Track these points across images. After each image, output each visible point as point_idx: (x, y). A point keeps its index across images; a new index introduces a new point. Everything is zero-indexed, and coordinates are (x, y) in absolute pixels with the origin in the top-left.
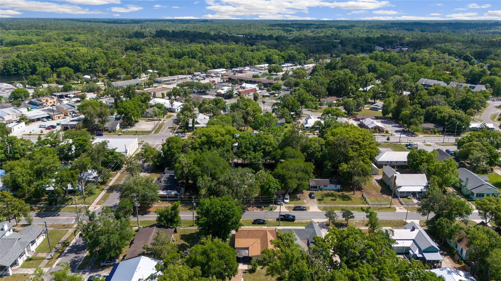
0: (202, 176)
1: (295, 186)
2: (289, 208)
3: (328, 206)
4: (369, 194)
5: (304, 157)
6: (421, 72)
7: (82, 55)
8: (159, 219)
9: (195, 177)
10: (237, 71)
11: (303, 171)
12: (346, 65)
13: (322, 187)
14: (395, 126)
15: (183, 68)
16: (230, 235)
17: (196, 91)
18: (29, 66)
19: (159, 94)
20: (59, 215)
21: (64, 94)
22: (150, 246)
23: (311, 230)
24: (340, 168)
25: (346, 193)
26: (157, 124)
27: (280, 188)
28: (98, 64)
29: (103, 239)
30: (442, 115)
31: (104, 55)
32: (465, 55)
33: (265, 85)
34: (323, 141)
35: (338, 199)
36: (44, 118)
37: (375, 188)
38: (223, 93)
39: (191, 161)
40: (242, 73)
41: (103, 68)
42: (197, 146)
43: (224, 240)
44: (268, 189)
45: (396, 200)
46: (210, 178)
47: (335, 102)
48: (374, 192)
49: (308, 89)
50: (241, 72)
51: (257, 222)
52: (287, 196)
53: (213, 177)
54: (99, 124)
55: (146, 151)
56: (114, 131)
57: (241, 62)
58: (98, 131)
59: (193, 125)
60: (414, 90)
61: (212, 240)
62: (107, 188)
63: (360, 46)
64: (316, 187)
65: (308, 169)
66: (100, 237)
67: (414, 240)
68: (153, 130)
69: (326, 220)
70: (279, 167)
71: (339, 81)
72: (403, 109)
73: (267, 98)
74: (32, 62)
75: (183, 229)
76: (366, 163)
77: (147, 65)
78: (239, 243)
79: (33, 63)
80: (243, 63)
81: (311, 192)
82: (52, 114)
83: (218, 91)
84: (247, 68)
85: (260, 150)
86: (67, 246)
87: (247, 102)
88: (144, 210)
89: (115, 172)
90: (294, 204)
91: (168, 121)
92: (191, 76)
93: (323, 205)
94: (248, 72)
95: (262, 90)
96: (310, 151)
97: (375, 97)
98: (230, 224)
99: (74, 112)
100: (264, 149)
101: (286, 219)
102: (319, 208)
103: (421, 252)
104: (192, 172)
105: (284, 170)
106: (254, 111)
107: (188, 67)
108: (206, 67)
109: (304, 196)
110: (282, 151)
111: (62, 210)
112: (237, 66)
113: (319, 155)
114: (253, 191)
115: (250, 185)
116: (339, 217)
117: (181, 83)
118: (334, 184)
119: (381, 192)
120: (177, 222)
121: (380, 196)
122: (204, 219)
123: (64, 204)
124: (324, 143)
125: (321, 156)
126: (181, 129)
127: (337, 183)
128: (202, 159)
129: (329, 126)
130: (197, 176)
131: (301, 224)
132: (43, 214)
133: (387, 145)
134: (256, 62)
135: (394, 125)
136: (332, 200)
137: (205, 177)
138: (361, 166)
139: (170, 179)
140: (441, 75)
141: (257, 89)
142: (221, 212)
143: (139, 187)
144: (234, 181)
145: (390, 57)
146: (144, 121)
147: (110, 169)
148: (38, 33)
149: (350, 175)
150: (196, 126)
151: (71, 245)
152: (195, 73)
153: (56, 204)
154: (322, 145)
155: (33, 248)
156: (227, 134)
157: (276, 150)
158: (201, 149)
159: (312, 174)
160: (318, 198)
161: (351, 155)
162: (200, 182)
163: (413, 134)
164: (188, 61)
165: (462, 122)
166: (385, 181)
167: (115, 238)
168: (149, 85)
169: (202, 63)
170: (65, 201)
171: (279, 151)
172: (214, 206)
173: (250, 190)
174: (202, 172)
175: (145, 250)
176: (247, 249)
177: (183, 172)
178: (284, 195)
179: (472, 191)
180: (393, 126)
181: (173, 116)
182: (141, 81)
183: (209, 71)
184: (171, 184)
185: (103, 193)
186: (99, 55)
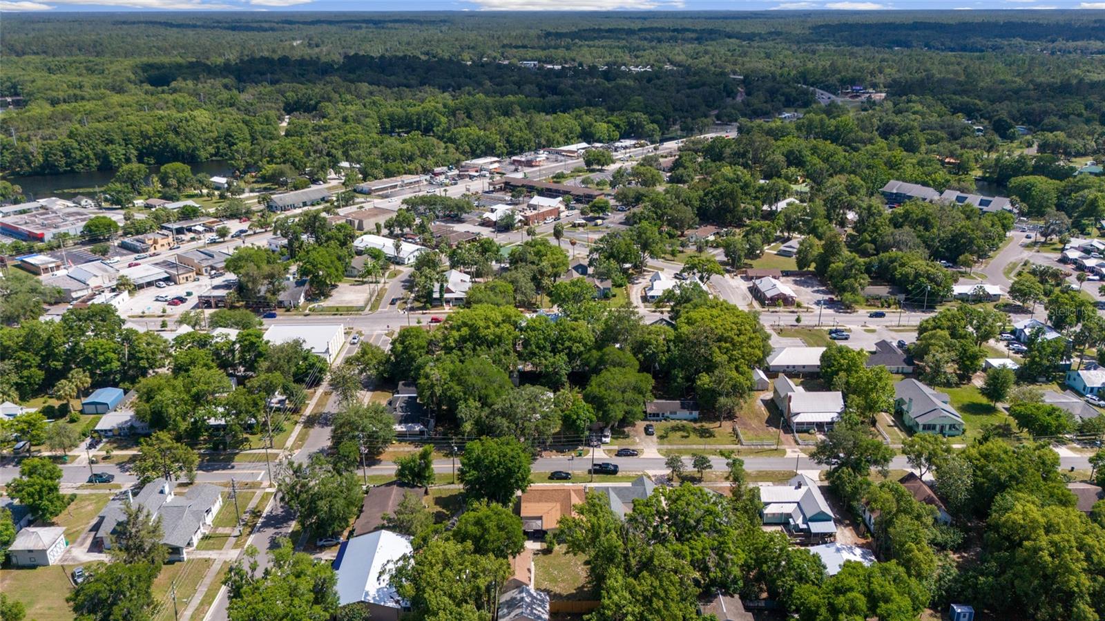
0: (466, 400)
1: (620, 416)
2: (610, 451)
3: (675, 447)
4: (745, 425)
5: (637, 363)
6: (892, 165)
7: (200, 129)
8: (400, 473)
9: (453, 403)
10: (519, 162)
11: (634, 388)
12: (742, 150)
13: (667, 414)
14: (818, 291)
15: (411, 159)
16: (514, 496)
17: (441, 214)
18: (95, 154)
19: (369, 224)
20: (233, 467)
21: (185, 224)
22: (393, 516)
23: (639, 488)
24: (699, 383)
25: (706, 425)
26: (374, 291)
27: (595, 419)
28: (237, 151)
29: (323, 505)
30: (907, 269)
31: (245, 127)
32: (997, 118)
33: (578, 199)
34: (672, 333)
35: (693, 436)
36: (160, 280)
37: (758, 416)
38: (494, 220)
39: (446, 376)
40: (532, 166)
41: (248, 159)
42: (453, 345)
43: (505, 504)
44: (574, 421)
45: (789, 437)
46: (478, 404)
47: (712, 238)
48: (754, 423)
49: (659, 212)
50: (529, 164)
51: (557, 476)
52: (608, 433)
53: (484, 401)
54: (269, 295)
55: (364, 353)
56: (296, 307)
57: (528, 141)
58: (265, 308)
59: (442, 296)
60: (865, 213)
61: (488, 505)
62: (302, 419)
63: (783, 94)
64: (658, 415)
65: (643, 385)
66: (318, 503)
67: (798, 503)
68: (366, 305)
69: (668, 471)
70: (593, 383)
71: (722, 194)
72: (832, 259)
73: (581, 229)
74: (100, 147)
75: (438, 488)
76: (742, 374)
77: (339, 154)
78: (527, 510)
79: (104, 148)
80: (533, 144)
81: (648, 423)
82: (174, 272)
83: (485, 216)
84: (542, 155)
85: (562, 351)
86: (259, 516)
87: (542, 248)
88: (372, 459)
89: (312, 390)
90: (619, 445)
91: (391, 285)
92: (428, 177)
93: (666, 447)
94: (544, 165)
95: (572, 209)
96: (649, 351)
97: (790, 226)
98: (513, 481)
99: (213, 268)
100: (570, 348)
101: (604, 470)
102: (659, 450)
103: (806, 521)
104: (448, 394)
105: (602, 389)
106: (553, 266)
107: (421, 156)
108: (458, 155)
109: (636, 431)
110: (600, 354)
111: (237, 458)
112: (521, 150)
113: (663, 358)
114: (549, 425)
115: (545, 416)
116: (688, 467)
117: (411, 198)
118: (688, 409)
119: (767, 422)
120: (429, 477)
121: (763, 430)
122: (472, 474)
123: (237, 448)
124: (673, 338)
125: (667, 360)
126: (418, 301)
127: (692, 408)
128: (464, 372)
129: (688, 300)
130: (457, 400)
131: (627, 478)
132: (208, 466)
133: (796, 331)
134: (562, 140)
135: (816, 288)
136: (683, 437)
137: (471, 402)
138: (731, 379)
139: (410, 403)
140: (930, 174)
141: (562, 208)
142: (500, 463)
143: (365, 420)
144: (518, 411)
145: (837, 128)
146: (347, 285)
147: (304, 386)
148: (90, 64)
149: (713, 394)
150: (447, 296)
151: (264, 515)
152: (437, 170)
153: (225, 449)
154: (668, 341)
155: (209, 519)
156: (504, 321)
157: (590, 350)
158: (460, 349)
159: (649, 394)
160: (660, 434)
161: (719, 359)
162: (462, 410)
163: (849, 307)
164: (420, 144)
165: (938, 285)
166: (777, 402)
167: (340, 503)
168: (347, 200)
169: (449, 144)
170: (239, 444)
171: (594, 352)
172: (488, 452)
173: (544, 425)
174: (465, 394)
175: (385, 522)
176: (540, 518)
177: (433, 394)
178: (602, 430)
179: (917, 420)
180: (814, 292)
181: (400, 272)
182: (329, 189)
183: (463, 163)
184: (413, 412)
185: (298, 428)
186: (235, 126)
